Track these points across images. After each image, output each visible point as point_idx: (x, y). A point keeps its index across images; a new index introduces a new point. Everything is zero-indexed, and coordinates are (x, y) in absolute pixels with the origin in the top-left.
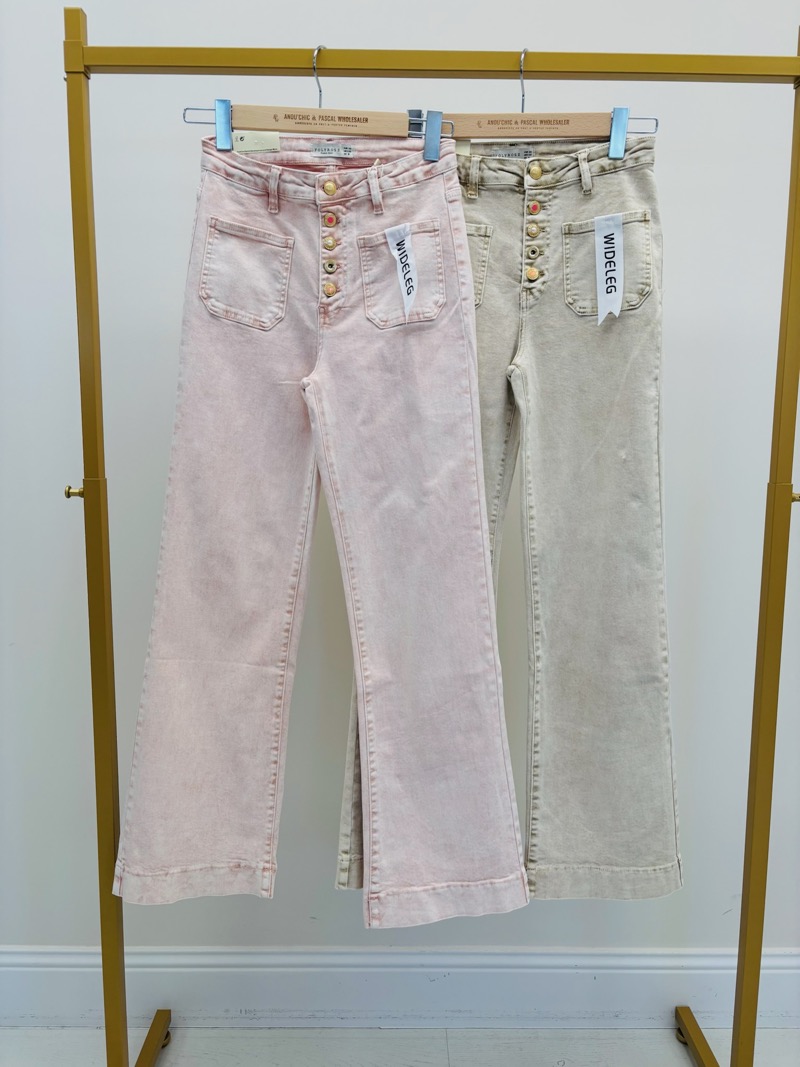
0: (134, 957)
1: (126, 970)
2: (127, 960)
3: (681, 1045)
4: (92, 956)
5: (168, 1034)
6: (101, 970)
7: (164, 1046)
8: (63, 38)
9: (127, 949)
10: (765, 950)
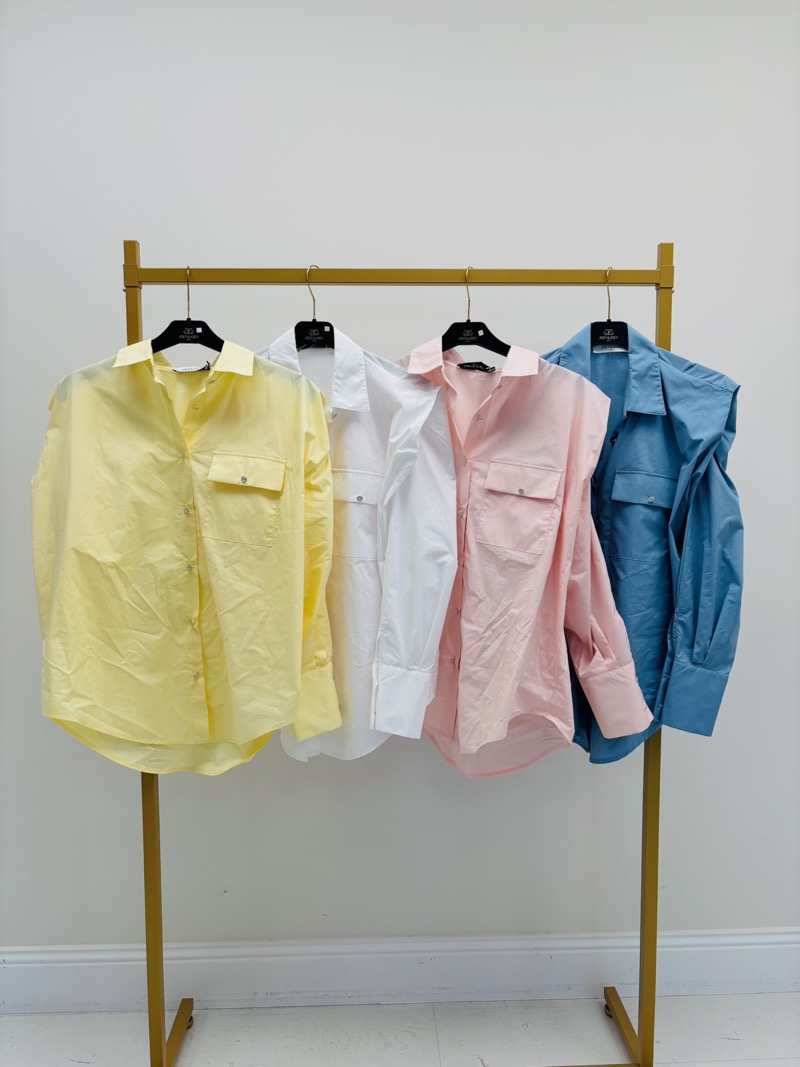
0: (169, 953)
1: (165, 962)
2: (165, 954)
3: (608, 1018)
4: (140, 953)
5: (191, 1018)
6: (145, 963)
7: (188, 1028)
8: (122, 261)
9: (164, 945)
10: (659, 933)
